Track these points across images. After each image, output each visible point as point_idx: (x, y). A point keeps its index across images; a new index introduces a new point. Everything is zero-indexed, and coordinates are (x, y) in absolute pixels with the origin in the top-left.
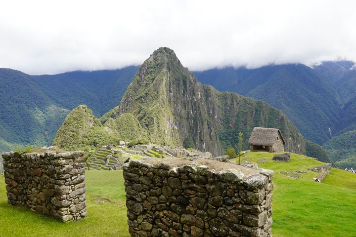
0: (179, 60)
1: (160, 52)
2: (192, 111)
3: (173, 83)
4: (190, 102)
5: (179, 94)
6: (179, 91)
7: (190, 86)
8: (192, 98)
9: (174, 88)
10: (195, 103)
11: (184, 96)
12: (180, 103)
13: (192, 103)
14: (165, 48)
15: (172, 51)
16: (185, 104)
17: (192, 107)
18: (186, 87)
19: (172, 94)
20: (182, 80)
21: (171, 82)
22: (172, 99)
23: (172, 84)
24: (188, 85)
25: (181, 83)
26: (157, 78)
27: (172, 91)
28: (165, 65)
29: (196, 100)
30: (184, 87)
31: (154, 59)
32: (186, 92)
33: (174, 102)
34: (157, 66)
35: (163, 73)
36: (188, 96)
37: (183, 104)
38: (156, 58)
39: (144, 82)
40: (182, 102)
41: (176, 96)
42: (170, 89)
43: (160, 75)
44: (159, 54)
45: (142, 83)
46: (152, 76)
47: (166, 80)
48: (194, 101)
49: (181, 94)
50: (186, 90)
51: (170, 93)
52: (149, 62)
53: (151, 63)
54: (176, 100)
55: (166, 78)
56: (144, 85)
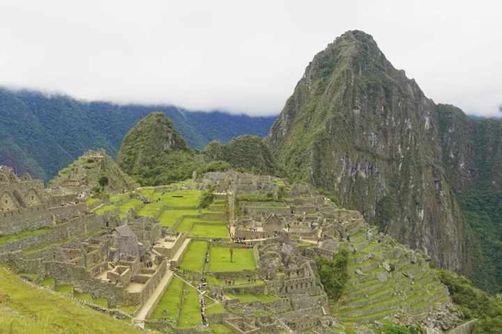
0: (382, 54)
1: (345, 39)
2: (402, 147)
3: (362, 92)
4: (398, 130)
5: (375, 113)
6: (375, 108)
7: (399, 100)
8: (402, 122)
9: (362, 101)
10: (408, 133)
11: (385, 117)
12: (375, 129)
13: (401, 132)
14: (355, 32)
15: (370, 37)
16: (385, 132)
17: (402, 138)
18: (390, 102)
19: (357, 112)
20: (382, 90)
21: (357, 89)
22: (357, 122)
23: (358, 94)
24: (395, 98)
25: (382, 93)
26: (331, 82)
27: (359, 107)
28: (349, 59)
29: (410, 127)
30: (387, 101)
31: (333, 51)
32: (389, 111)
33: (362, 126)
34: (337, 62)
35: (343, 73)
36: (395, 118)
37: (381, 131)
38: (336, 49)
39: (312, 93)
40: (379, 129)
41: (366, 116)
42: (353, 103)
43: (337, 76)
44: (344, 42)
45: (308, 93)
46: (325, 80)
47: (347, 85)
48: (406, 129)
49: (378, 113)
50: (390, 107)
51: (354, 111)
52: (323, 56)
53: (327, 58)
54: (367, 123)
55: (347, 82)
56: (311, 97)
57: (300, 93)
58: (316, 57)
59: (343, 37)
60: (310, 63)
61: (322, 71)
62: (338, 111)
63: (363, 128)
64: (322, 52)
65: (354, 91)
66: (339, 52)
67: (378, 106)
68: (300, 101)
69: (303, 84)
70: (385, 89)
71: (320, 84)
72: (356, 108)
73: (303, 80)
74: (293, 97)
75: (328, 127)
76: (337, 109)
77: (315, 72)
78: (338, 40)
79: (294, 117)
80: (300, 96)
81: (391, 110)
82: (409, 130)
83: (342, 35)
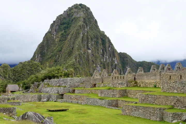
0: (96, 20)
1: (75, 8)
3: (92, 39)
4: (110, 64)
5: (98, 53)
6: (98, 50)
7: (109, 47)
8: (112, 60)
9: (92, 45)
10: (116, 66)
11: (103, 56)
12: (99, 63)
13: (112, 65)
14: (81, 5)
15: (89, 8)
16: (104, 65)
18: (105, 47)
19: (90, 51)
20: (100, 39)
22: (90, 58)
23: (90, 40)
24: (107, 45)
25: (100, 41)
26: (72, 32)
27: (91, 49)
28: (82, 19)
29: (116, 63)
30: (103, 47)
31: (68, 15)
32: (105, 52)
33: (93, 61)
34: (72, 21)
35: (80, 26)
36: (108, 57)
37: (102, 65)
38: (70, 14)
39: (56, 40)
40: (101, 63)
41: (95, 55)
42: (88, 46)
43: (76, 28)
44: (75, 10)
45: (54, 41)
46: (65, 32)
47: (83, 34)
48: (114, 64)
49: (100, 53)
50: (106, 50)
51: (88, 51)
52: (62, 17)
53: (64, 18)
54: (95, 59)
55: (83, 32)
56: (56, 43)
57: (47, 40)
58: (58, 18)
59: (73, 7)
60: (54, 22)
61: (63, 27)
62: (81, 50)
63: (94, 62)
64: (61, 15)
65: (87, 38)
66: (73, 15)
67: (99, 49)
68: (48, 46)
69: (49, 35)
70: (102, 39)
71: (62, 34)
72: (89, 49)
73: (49, 32)
74: (42, 43)
75: (76, 60)
76: (79, 49)
77: (58, 27)
78: (70, 9)
79: (44, 56)
80: (47, 43)
81: (106, 52)
82: (116, 65)
83: (72, 6)
